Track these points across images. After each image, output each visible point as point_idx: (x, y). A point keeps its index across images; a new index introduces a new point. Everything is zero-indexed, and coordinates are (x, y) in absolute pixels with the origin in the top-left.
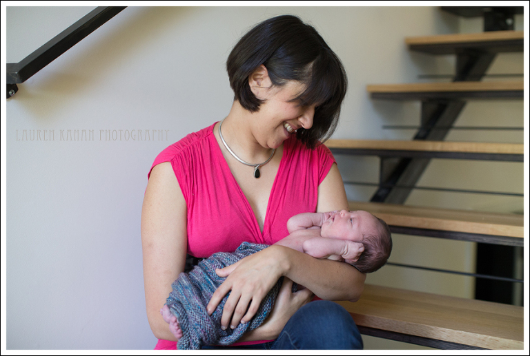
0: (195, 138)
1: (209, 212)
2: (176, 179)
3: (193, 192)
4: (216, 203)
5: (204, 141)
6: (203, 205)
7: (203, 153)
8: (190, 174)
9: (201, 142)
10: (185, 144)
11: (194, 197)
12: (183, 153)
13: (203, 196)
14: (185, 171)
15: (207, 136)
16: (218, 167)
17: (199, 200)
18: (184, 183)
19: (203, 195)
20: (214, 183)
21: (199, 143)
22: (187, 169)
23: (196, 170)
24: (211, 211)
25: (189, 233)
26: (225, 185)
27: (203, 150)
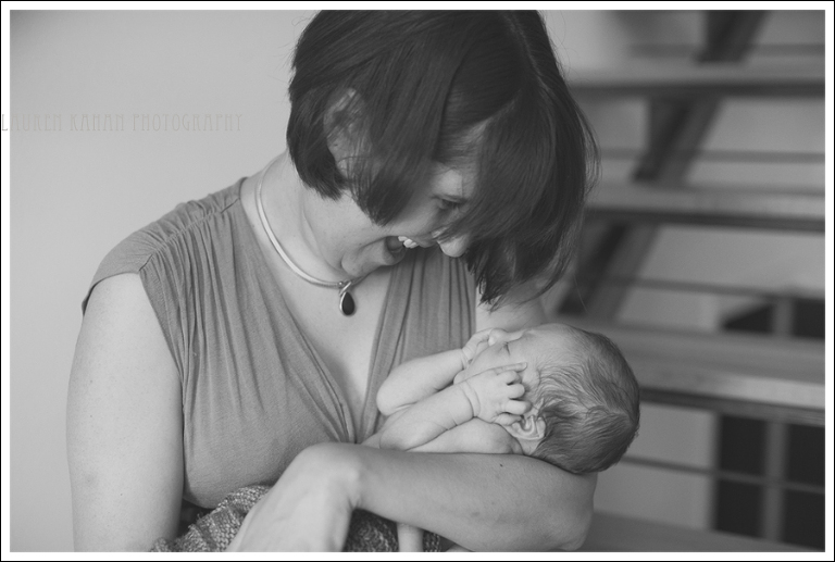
0: (197, 213)
1: (234, 400)
2: (153, 314)
3: (196, 348)
4: (250, 375)
5: (220, 221)
6: (219, 380)
7: (218, 252)
8: (187, 303)
9: (212, 223)
10: (173, 227)
11: (196, 360)
12: (168, 251)
13: (219, 360)
14: (174, 295)
15: (224, 206)
16: (253, 287)
17: (210, 370)
18: (172, 327)
19: (218, 355)
20: (244, 327)
21: (206, 226)
22: (179, 291)
23: (201, 293)
24: (240, 397)
25: (188, 451)
26: (270, 330)
27: (216, 244)
